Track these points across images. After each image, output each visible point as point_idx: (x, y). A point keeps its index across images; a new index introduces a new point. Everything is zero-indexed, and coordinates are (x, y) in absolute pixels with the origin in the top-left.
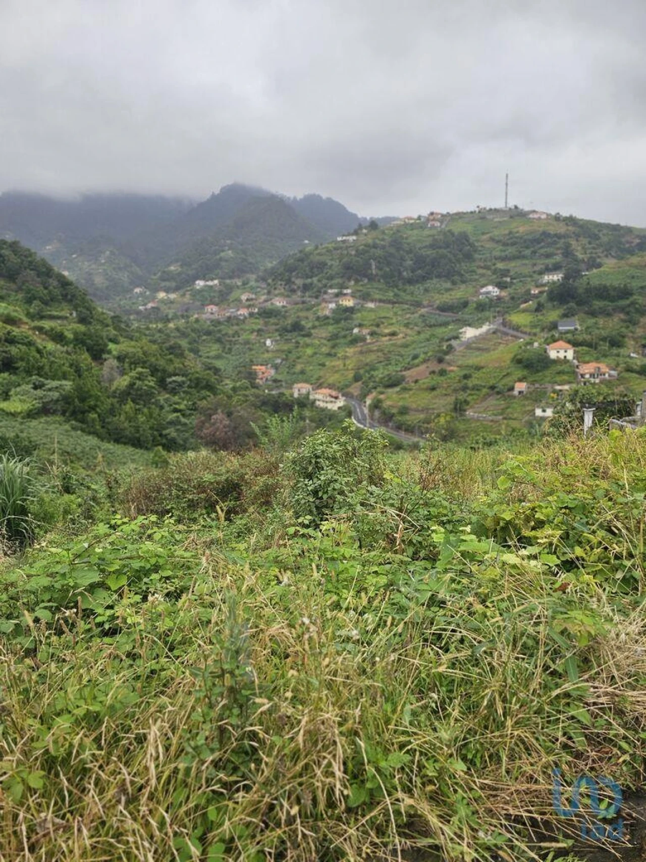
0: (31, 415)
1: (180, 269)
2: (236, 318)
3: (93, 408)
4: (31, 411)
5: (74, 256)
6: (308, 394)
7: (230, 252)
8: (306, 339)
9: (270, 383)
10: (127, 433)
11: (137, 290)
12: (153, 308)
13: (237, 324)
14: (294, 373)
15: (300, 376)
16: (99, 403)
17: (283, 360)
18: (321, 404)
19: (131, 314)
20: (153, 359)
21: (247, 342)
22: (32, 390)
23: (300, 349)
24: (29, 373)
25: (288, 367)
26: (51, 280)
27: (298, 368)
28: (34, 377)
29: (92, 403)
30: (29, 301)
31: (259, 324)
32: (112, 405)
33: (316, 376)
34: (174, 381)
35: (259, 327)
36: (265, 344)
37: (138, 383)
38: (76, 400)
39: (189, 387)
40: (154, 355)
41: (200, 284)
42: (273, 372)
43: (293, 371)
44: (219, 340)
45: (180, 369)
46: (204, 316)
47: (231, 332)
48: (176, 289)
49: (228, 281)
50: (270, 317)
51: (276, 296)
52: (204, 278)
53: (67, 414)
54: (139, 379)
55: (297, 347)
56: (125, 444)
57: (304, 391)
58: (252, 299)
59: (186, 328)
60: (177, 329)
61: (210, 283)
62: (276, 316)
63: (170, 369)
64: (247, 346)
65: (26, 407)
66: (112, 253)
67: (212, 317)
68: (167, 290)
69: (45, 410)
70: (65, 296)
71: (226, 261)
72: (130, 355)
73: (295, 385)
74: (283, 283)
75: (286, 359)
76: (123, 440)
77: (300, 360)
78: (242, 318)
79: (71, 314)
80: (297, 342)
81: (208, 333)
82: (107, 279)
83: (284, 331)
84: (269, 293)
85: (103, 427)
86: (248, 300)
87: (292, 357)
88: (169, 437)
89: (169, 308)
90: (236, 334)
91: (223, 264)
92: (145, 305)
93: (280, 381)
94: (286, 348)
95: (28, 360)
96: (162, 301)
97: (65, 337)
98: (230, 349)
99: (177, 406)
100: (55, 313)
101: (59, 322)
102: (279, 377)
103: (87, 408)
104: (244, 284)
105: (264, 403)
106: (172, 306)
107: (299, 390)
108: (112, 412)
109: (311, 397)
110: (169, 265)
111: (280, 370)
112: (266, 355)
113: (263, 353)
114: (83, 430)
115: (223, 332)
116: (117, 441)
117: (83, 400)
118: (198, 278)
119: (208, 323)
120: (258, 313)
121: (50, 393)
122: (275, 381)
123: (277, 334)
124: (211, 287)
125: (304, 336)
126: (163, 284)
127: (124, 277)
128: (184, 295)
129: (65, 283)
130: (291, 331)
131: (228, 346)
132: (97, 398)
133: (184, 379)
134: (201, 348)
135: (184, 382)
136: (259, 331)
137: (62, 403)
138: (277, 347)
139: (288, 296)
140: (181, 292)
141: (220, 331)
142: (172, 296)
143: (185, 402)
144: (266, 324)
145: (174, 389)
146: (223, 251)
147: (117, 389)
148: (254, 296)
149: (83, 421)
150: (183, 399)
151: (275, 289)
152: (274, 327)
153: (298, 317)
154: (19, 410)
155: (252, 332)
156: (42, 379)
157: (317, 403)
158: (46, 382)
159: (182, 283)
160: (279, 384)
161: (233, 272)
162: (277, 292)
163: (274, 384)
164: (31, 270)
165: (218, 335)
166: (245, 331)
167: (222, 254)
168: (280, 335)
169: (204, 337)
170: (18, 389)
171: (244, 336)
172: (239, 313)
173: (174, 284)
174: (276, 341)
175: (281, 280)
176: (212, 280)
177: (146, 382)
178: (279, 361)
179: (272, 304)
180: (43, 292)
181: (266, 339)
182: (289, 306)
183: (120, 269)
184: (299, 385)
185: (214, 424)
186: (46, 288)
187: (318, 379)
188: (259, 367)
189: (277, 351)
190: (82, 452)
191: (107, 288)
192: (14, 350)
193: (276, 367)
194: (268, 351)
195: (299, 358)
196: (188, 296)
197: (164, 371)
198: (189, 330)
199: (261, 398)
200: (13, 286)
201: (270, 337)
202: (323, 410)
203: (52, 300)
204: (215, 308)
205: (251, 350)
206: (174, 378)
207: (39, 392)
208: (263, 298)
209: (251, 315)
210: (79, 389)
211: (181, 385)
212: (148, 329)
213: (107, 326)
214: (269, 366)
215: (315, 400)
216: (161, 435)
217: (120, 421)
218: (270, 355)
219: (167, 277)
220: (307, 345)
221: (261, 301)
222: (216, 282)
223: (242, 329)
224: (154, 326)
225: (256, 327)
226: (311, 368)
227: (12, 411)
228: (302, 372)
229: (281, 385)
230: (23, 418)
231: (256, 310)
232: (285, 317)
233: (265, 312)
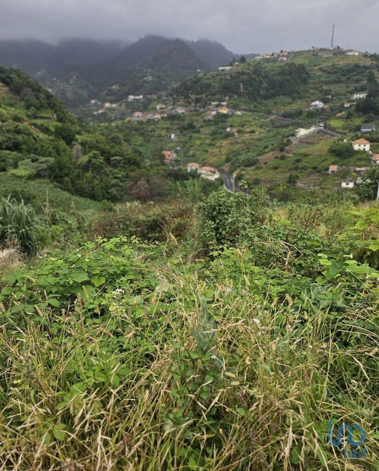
0: (30, 178)
1: (119, 88)
2: (153, 120)
3: (67, 175)
4: (30, 175)
5: (54, 79)
6: (197, 169)
7: (150, 77)
8: (196, 134)
9: (173, 162)
10: (87, 190)
11: (93, 101)
12: (102, 113)
13: (154, 124)
14: (188, 156)
15: (192, 158)
16: (70, 172)
17: (182, 147)
18: (205, 176)
19: (89, 117)
20: (102, 146)
21: (160, 136)
22: (31, 163)
23: (192, 141)
24: (29, 152)
25: (185, 153)
27: (191, 153)
28: (32, 155)
29: (67, 171)
30: (28, 107)
31: (167, 124)
32: (79, 173)
33: (201, 159)
34: (115, 160)
35: (168, 126)
36: (170, 137)
37: (94, 160)
38: (57, 169)
39: (124, 163)
40: (103, 143)
41: (131, 97)
42: (175, 155)
44: (142, 134)
45: (119, 152)
46: (134, 119)
47: (150, 129)
48: (116, 101)
49: (149, 96)
50: (174, 120)
51: (179, 106)
52: (134, 95)
53: (52, 178)
54: (94, 158)
55: (191, 139)
56: (86, 197)
57: (194, 168)
58: (163, 108)
59: (122, 126)
60: (117, 127)
61: (137, 97)
62: (178, 119)
63: (113, 151)
64: (160, 138)
65: (28, 173)
66: (78, 77)
67: (138, 119)
68: (111, 102)
69: (38, 175)
70: (49, 104)
71: (148, 83)
72: (89, 142)
73: (189, 164)
74: (183, 98)
76: (84, 195)
77: (192, 148)
78: (156, 120)
79: (53, 116)
80: (191, 137)
81: (136, 130)
82: (74, 94)
83: (182, 129)
84: (174, 104)
85: (73, 186)
86: (161, 109)
87: (187, 145)
88: (112, 194)
89: (112, 113)
90: (153, 130)
91: (146, 85)
92: (97, 111)
93: (179, 161)
94: (183, 140)
95: (29, 144)
96: (108, 109)
97: (50, 130)
98: (149, 140)
99: (117, 175)
100: (44, 115)
101: (46, 120)
102: (179, 159)
103: (63, 175)
104: (159, 98)
105: (169, 175)
106: (114, 112)
107: (191, 167)
108: (78, 177)
109: (198, 172)
110: (112, 85)
111: (180, 154)
112: (171, 145)
113: (169, 143)
114: (61, 188)
115: (145, 129)
116: (81, 195)
117: (61, 169)
118: (130, 94)
119: (136, 123)
120: (167, 117)
121: (42, 165)
122: (176, 161)
123: (178, 131)
124: (138, 100)
125: (195, 132)
126: (108, 98)
127: (85, 93)
128: (121, 105)
129: (49, 96)
130: (187, 129)
131: (147, 138)
132: (69, 169)
133: (121, 158)
134: (131, 139)
135: (121, 160)
136: (167, 129)
137: (49, 171)
138: (178, 139)
139: (186, 106)
140: (120, 103)
141: (143, 128)
142: (114, 106)
143: (122, 173)
144: (172, 124)
145: (115, 164)
146: (146, 76)
147: (81, 163)
148: (164, 106)
149: (61, 182)
150: (120, 171)
151: (178, 101)
152: (177, 126)
153: (192, 120)
154: (23, 175)
155: (163, 130)
156: (36, 156)
157: (202, 176)
158: (39, 158)
159: (119, 98)
160: (178, 163)
161: (152, 90)
162: (179, 103)
163: (176, 163)
164: (29, 87)
165: (142, 131)
166: (158, 128)
167: (145, 79)
168: (180, 132)
169: (133, 132)
170: (23, 162)
171: (157, 132)
172: (155, 117)
173: (115, 98)
174: (178, 135)
175: (182, 96)
176: (139, 95)
177: (98, 160)
178: (179, 148)
179: (176, 111)
180: (35, 101)
181: (171, 134)
182: (186, 113)
183: (82, 87)
184: (191, 164)
185: (139, 187)
186: (38, 99)
187: (203, 161)
188: (167, 152)
189: (178, 142)
190: (61, 201)
191: (74, 100)
192: (20, 137)
193: (177, 152)
194: (172, 142)
195: (192, 146)
196: (123, 106)
197: (109, 152)
198: (124, 127)
199: (168, 172)
200: (19, 98)
201: (174, 133)
202: (206, 180)
203: (41, 107)
204: (140, 114)
205: (162, 141)
206: (115, 158)
207: (35, 164)
208: (170, 107)
209: (163, 118)
210: (58, 163)
211: (119, 162)
212: (99, 126)
213: (75, 124)
214: (173, 151)
215: (201, 174)
216: (107, 193)
217: (83, 183)
218: (174, 144)
219: (111, 93)
220: (197, 138)
221: (169, 109)
222: (141, 97)
223: (156, 128)
224: (103, 125)
225: (165, 126)
226: (199, 153)
227: (20, 175)
228: (193, 156)
229: (180, 164)
230: (26, 179)
231: (166, 115)
232: (184, 120)
233: (171, 117)
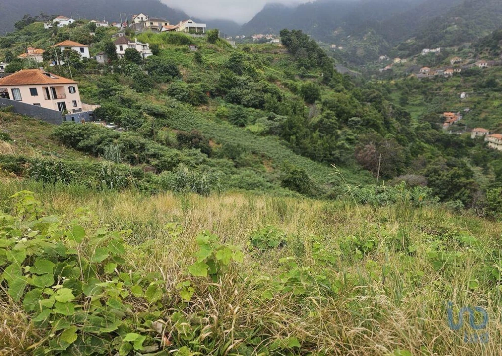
0: (262, 134)
1: (414, 41)
2: (442, 76)
3: (295, 133)
4: (263, 132)
5: (349, 36)
6: (484, 136)
7: (455, 26)
8: (496, 93)
9: (455, 126)
10: (309, 150)
11: (382, 58)
12: (388, 69)
13: (442, 81)
14: (478, 120)
15: (482, 122)
16: (299, 131)
17: (471, 109)
18: (493, 146)
20: (344, 105)
21: (446, 95)
22: (267, 120)
23: (488, 101)
24: (269, 110)
25: (474, 115)
26: (313, 54)
27: (483, 116)
28: (271, 113)
29: (295, 130)
30: (299, 67)
31: (460, 81)
32: (307, 132)
33: (496, 123)
34: (353, 120)
35: (459, 83)
36: (460, 96)
37: (326, 120)
38: (287, 128)
39: (362, 125)
41: (426, 51)
42: (459, 118)
43: (476, 118)
44: (424, 93)
45: (360, 113)
46: (418, 75)
47: (435, 87)
48: (408, 56)
49: (448, 49)
50: (470, 76)
51: (480, 59)
52: (430, 48)
53: (281, 136)
54: (326, 117)
55: (487, 99)
56: (307, 156)
57: (481, 134)
58: (459, 62)
59: (402, 84)
60: (396, 84)
61: (433, 51)
62: (475, 75)
63: (353, 112)
64: (445, 98)
65: (261, 129)
66: (372, 33)
67: (424, 76)
68: (401, 58)
69: (270, 132)
70: (319, 64)
71: (450, 33)
73: (475, 129)
74: (489, 48)
75: (474, 109)
76: (306, 154)
77: (486, 110)
78: (446, 76)
79: (320, 75)
80: (488, 96)
81: (418, 88)
82: (365, 51)
83: (478, 87)
84: (475, 57)
85: (297, 145)
86: (455, 63)
87: (480, 107)
88: (335, 156)
89: (400, 70)
90: (439, 88)
91: (447, 36)
92: (384, 67)
93: (464, 125)
94: (476, 100)
95: (271, 102)
96: (397, 65)
98: (431, 100)
99: (349, 137)
100: (312, 74)
101: (312, 79)
102: (464, 122)
103: (292, 133)
104: (459, 50)
105: (438, 140)
106: (402, 68)
107: (477, 133)
108: (305, 136)
109: (486, 140)
110: (407, 39)
111: (466, 117)
112: (458, 105)
113: (456, 103)
114: (287, 145)
115: (429, 87)
116: (303, 155)
117: (291, 128)
118: (425, 47)
119: (420, 80)
120: (460, 73)
121: (276, 123)
122: (460, 125)
123: (472, 89)
124: (434, 53)
125: (495, 91)
126: (400, 53)
127: (376, 49)
128: (412, 60)
130: (485, 87)
131: (430, 97)
132: (299, 128)
133: (359, 119)
134: (409, 98)
135: (358, 121)
136: (458, 86)
137: (280, 129)
138: (470, 99)
139: (491, 59)
140: (411, 58)
141: (426, 86)
142: (404, 61)
143: (356, 135)
144: (465, 81)
145: (352, 125)
146: (449, 26)
147: (312, 123)
148: (461, 60)
149: (288, 140)
150: (354, 133)
151: (481, 53)
152: (472, 83)
153: (495, 76)
154: (256, 131)
155: (452, 87)
156: (274, 114)
157: (490, 144)
158: (276, 116)
159: (412, 52)
160: (462, 127)
161: (454, 41)
162: (481, 56)
163: (459, 127)
164: (304, 47)
165: (424, 89)
166: (447, 86)
167: (448, 29)
168: (474, 90)
169: (414, 90)
170: (260, 119)
171: (445, 90)
172: (445, 73)
173: (407, 52)
174: (470, 94)
175: (488, 46)
176: (436, 48)
177: (330, 120)
178: (467, 110)
179: (475, 65)
180: (306, 61)
181: (461, 92)
182: (489, 67)
183: (375, 43)
184: (478, 129)
185: (365, 151)
186: (310, 59)
187: (497, 126)
188: (450, 113)
189: (469, 102)
190: (278, 158)
191: (364, 56)
192: (267, 96)
193: (463, 114)
194: (460, 102)
195: (485, 108)
196: (414, 61)
197: (349, 113)
198: (404, 85)
199: (437, 137)
200: (294, 58)
201: (465, 91)
202: (492, 150)
203: (312, 66)
204: (427, 69)
205: (447, 100)
206: (353, 118)
207: (270, 122)
208: (468, 61)
209: (455, 74)
210: (289, 121)
211: (356, 123)
212: (376, 84)
213: (339, 82)
214: (458, 113)
215: (488, 142)
216: (330, 154)
217: (307, 142)
218: (462, 105)
219: (404, 47)
220: (496, 99)
221: (466, 63)
222: (438, 50)
223: (444, 85)
224: (381, 82)
225: (456, 83)
226: (494, 116)
227: (253, 131)
228: (485, 119)
229: (464, 128)
230: (258, 135)
231: (460, 70)
232: (483, 76)
233: (466, 72)
